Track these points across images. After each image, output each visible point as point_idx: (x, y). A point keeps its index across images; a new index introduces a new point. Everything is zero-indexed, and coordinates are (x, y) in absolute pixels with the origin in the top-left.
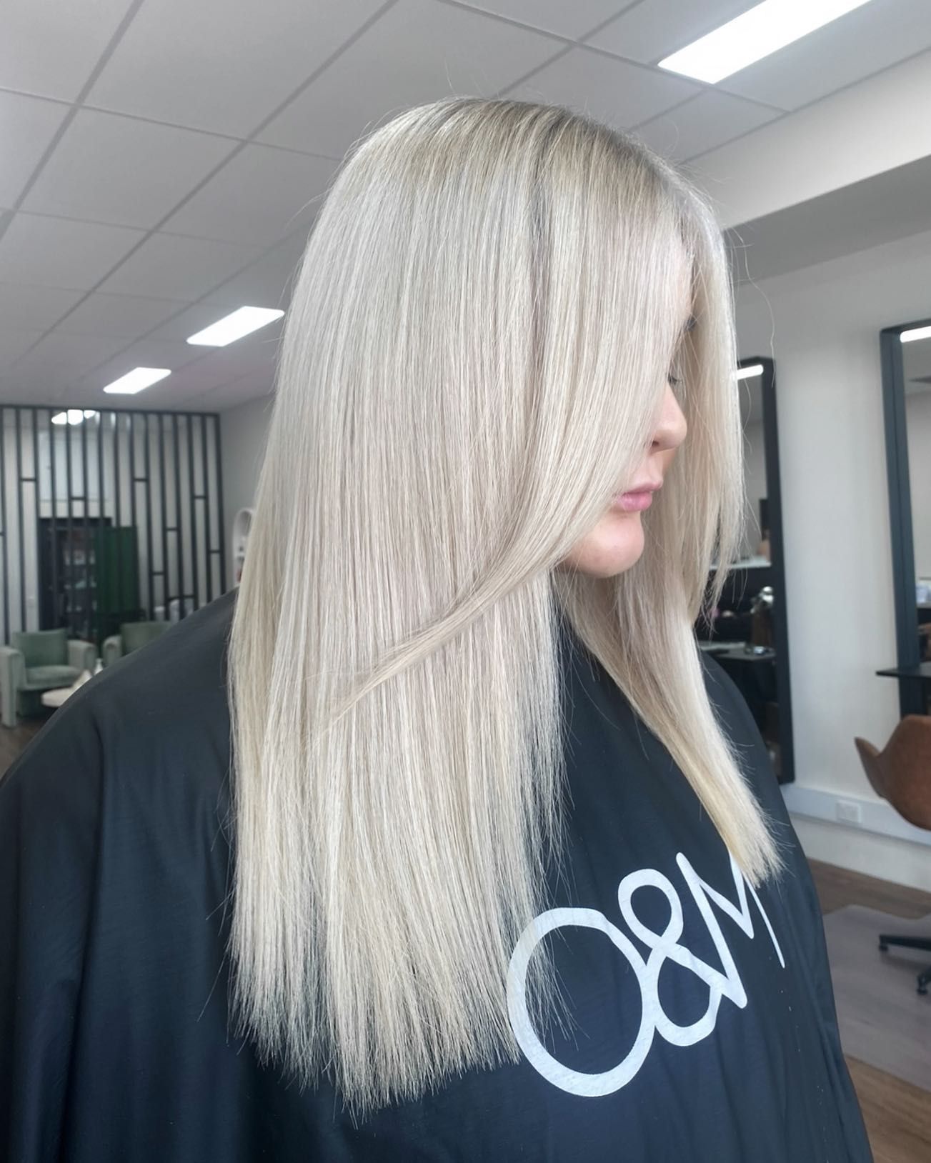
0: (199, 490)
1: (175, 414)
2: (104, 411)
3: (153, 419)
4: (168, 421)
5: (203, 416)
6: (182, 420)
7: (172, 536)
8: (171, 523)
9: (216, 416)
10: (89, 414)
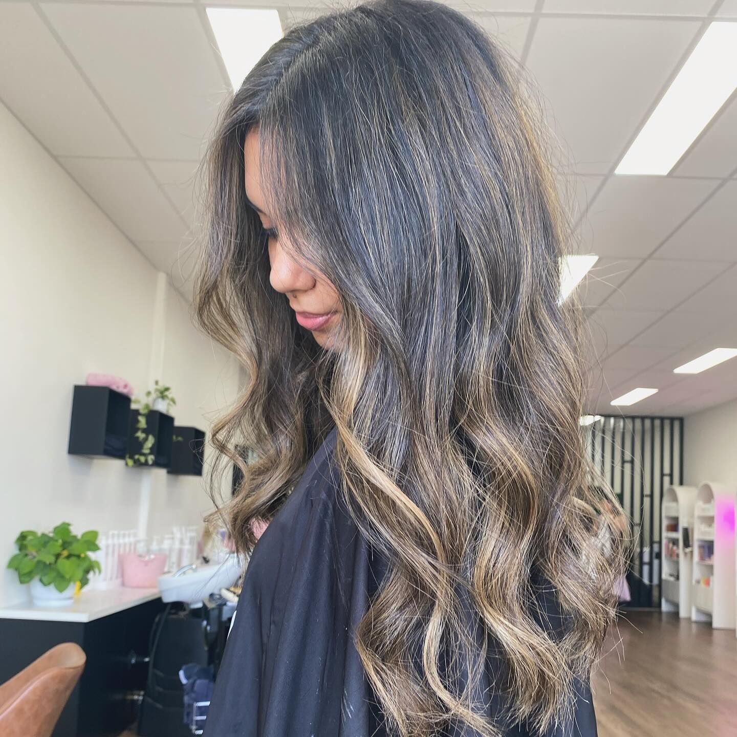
0: (667, 470)
1: (653, 419)
2: (607, 416)
3: (638, 422)
4: (648, 423)
5: (672, 420)
6: (657, 423)
7: (647, 501)
8: (647, 491)
9: (681, 420)
10: (598, 418)
